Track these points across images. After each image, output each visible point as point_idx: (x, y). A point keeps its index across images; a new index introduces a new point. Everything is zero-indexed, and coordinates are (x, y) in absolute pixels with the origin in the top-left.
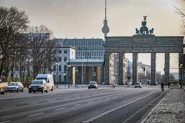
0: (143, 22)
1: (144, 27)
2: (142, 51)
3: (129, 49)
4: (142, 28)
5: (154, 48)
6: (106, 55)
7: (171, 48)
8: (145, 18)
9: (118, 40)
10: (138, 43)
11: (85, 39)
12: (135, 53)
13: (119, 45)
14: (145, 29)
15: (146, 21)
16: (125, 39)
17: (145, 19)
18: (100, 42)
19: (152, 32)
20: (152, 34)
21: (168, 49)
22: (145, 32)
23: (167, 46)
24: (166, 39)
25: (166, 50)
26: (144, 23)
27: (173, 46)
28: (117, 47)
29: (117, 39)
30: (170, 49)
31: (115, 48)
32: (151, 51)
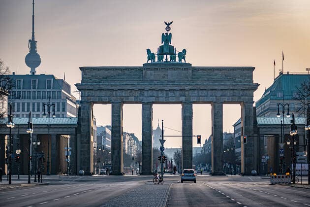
0: (163, 34)
1: (167, 47)
2: (164, 99)
3: (135, 94)
4: (161, 48)
5: (190, 92)
6: (84, 109)
7: (226, 92)
8: (168, 27)
9: (109, 75)
10: (156, 82)
11: (15, 74)
12: (148, 103)
13: (112, 86)
14: (168, 51)
15: (169, 32)
16: (126, 72)
17: (168, 29)
18: (49, 81)
19: (184, 58)
20: (183, 61)
21: (221, 96)
22: (169, 56)
23: (220, 88)
24: (216, 72)
25: (216, 97)
26: (167, 38)
27: (231, 88)
28: (108, 90)
29: (107, 72)
30: (225, 96)
31: (103, 93)
32: (183, 99)
